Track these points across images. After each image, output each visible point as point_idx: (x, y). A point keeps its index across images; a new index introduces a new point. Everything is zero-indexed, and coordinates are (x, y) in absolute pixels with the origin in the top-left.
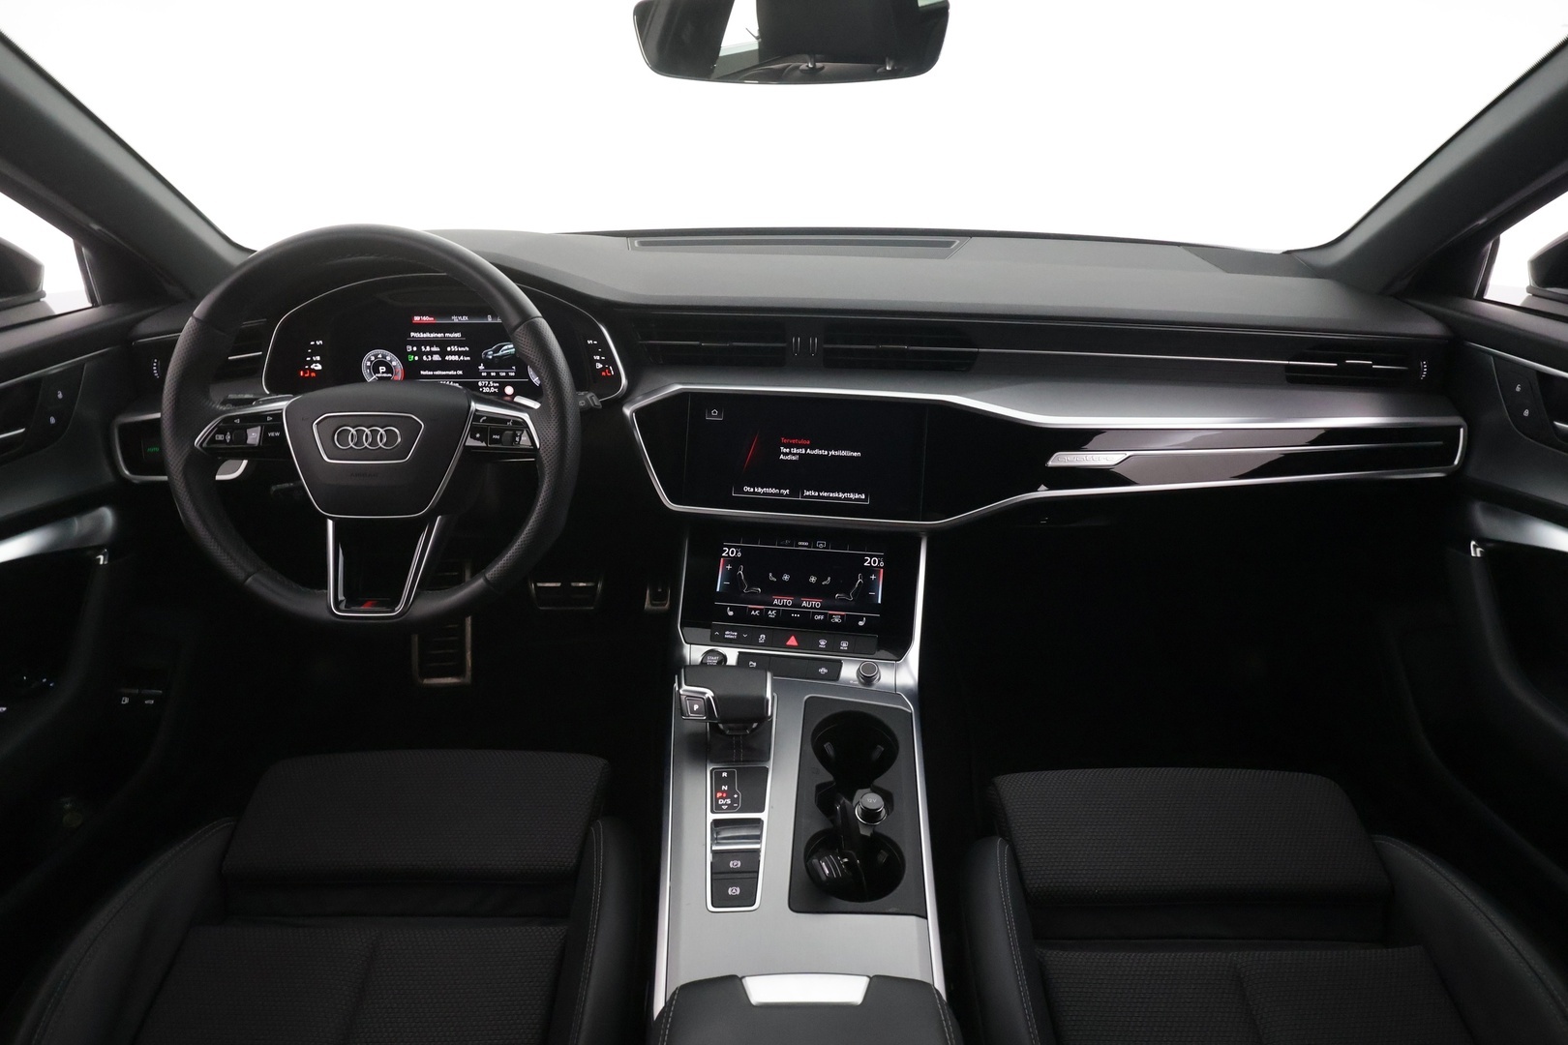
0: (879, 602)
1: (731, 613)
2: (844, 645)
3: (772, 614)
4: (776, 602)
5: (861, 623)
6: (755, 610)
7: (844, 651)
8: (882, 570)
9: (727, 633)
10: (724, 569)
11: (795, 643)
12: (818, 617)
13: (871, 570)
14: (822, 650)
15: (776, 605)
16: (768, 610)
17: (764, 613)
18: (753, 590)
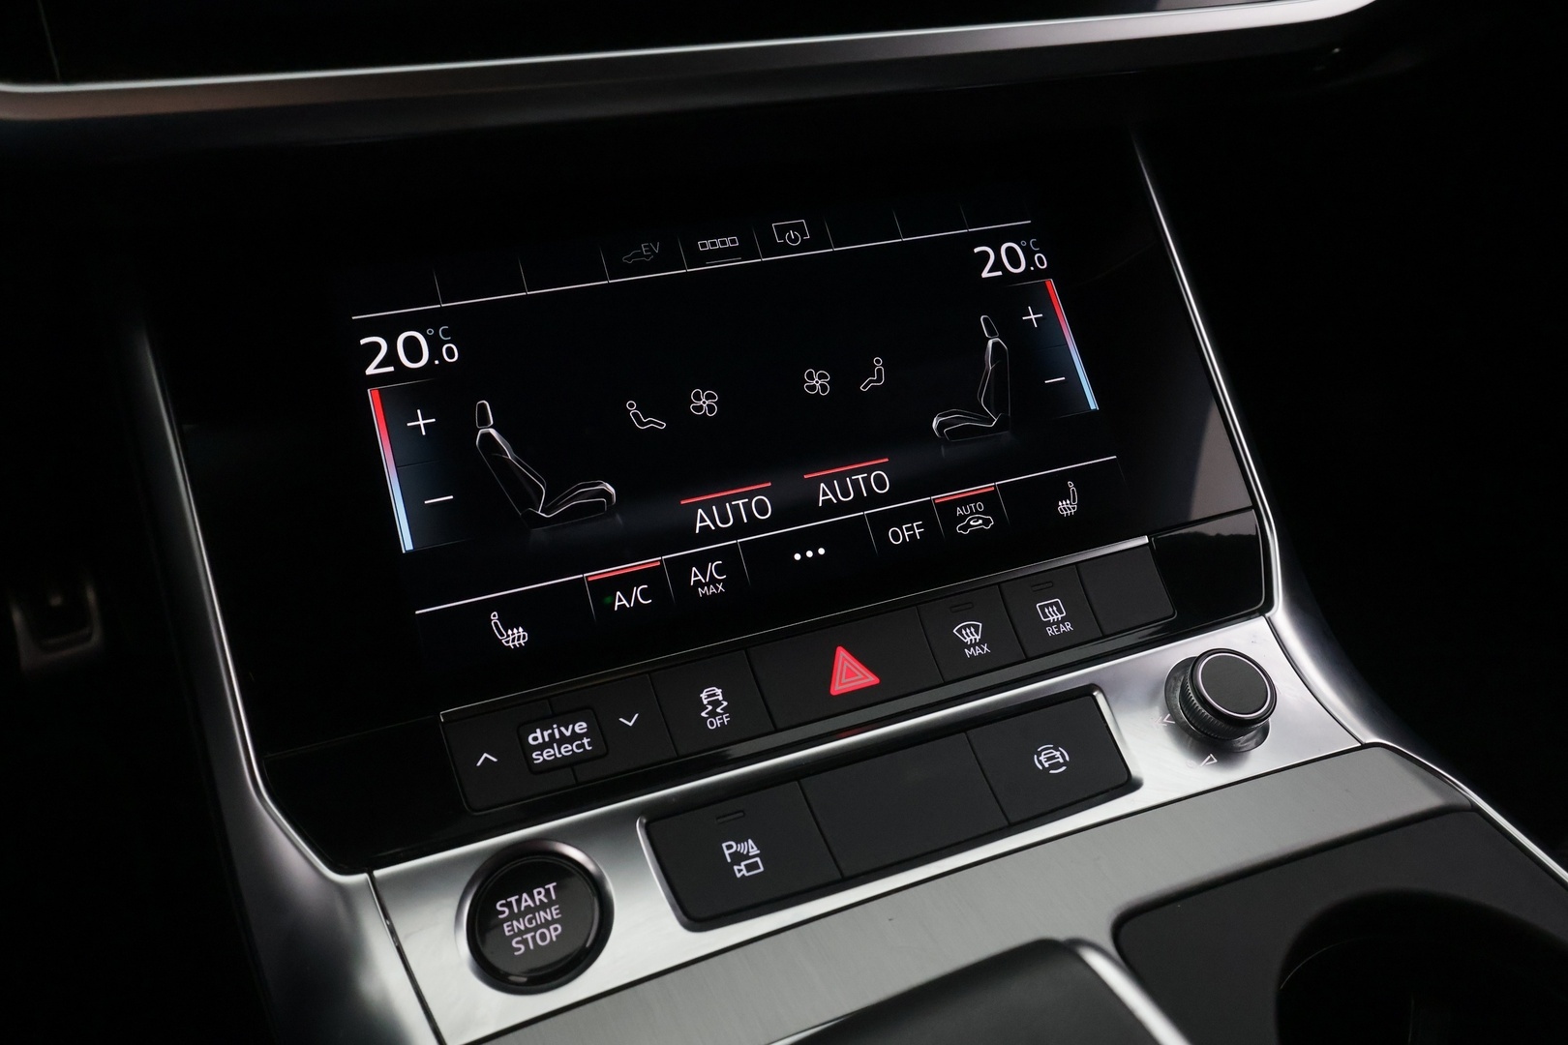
0: (1093, 405)
1: (515, 637)
2: (1054, 616)
3: (707, 581)
4: (702, 521)
5: (1067, 507)
6: (625, 583)
7: (1064, 643)
8: (1051, 284)
9: (537, 737)
10: (402, 438)
11: (864, 678)
12: (904, 533)
13: (1011, 294)
14: (981, 667)
15: (708, 536)
16: (681, 568)
17: (670, 586)
18: (581, 495)
